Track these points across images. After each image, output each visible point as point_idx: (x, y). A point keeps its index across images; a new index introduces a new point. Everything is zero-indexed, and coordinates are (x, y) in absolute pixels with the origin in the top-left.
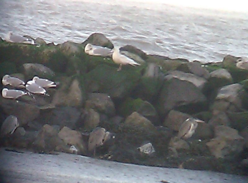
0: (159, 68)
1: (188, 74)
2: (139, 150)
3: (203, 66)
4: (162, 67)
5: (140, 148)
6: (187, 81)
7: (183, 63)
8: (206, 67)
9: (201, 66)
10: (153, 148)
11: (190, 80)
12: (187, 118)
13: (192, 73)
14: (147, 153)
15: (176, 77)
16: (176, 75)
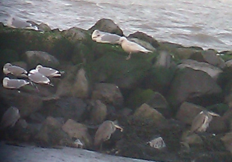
0: (171, 57)
1: (202, 63)
2: (149, 144)
3: (218, 55)
4: (174, 56)
6: (201, 71)
7: (197, 51)
8: (221, 56)
9: (216, 55)
10: (164, 143)
12: (202, 111)
13: (206, 62)
16: (189, 65)
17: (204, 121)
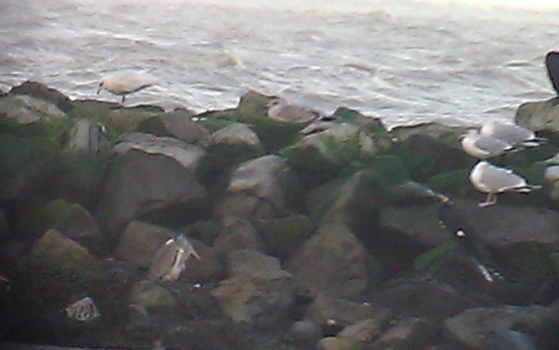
1: (164, 138)
2: (65, 313)
3: (195, 119)
4: (106, 128)
5: (67, 309)
6: (162, 155)
7: (154, 114)
8: (202, 122)
9: (191, 120)
10: (94, 308)
12: (170, 238)
13: (172, 136)
14: (83, 319)
15: (137, 147)
16: (138, 143)
17: (176, 258)
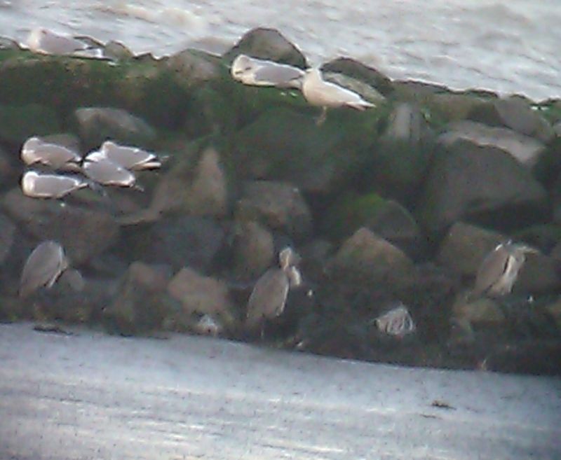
1: (497, 129)
3: (535, 108)
5: (378, 321)
7: (483, 101)
8: (543, 111)
9: (529, 109)
11: (503, 145)
12: (499, 243)
14: (397, 333)
17: (506, 266)
